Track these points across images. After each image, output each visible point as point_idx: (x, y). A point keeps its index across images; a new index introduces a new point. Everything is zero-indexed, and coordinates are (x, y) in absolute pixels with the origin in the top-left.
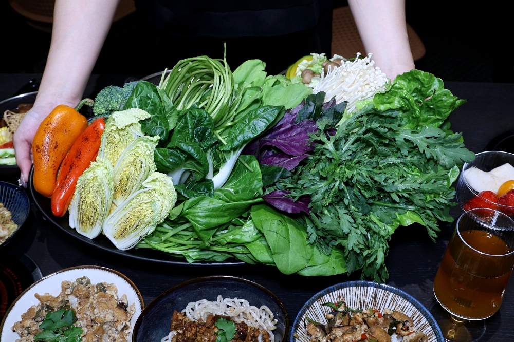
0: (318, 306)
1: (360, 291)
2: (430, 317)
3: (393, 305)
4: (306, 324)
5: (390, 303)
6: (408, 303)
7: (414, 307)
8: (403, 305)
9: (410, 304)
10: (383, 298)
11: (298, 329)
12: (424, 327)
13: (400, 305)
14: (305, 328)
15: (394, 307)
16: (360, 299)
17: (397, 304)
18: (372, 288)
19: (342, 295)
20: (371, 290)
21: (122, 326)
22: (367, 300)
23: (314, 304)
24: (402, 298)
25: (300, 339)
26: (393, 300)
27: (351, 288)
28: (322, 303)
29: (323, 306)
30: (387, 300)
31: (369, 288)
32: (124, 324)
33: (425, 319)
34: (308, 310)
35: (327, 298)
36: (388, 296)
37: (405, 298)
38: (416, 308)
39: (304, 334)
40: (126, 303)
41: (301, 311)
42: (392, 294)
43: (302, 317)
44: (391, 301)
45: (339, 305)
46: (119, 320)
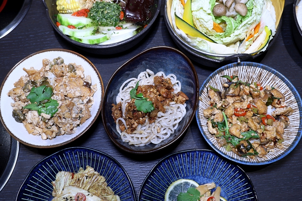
0: (218, 78)
1: (250, 69)
2: (298, 97)
3: (272, 82)
4: (209, 89)
5: (270, 81)
6: (284, 83)
7: (288, 87)
8: (279, 84)
9: (285, 85)
10: (266, 77)
11: (202, 94)
12: (291, 102)
13: (277, 84)
14: (207, 92)
15: (272, 84)
16: (249, 75)
17: (275, 83)
18: (260, 69)
19: (237, 71)
20: (258, 70)
21: (87, 100)
22: (254, 76)
23: (216, 76)
24: (280, 79)
25: (203, 101)
26: (273, 79)
27: (244, 67)
28: (221, 76)
29: (222, 78)
30: (268, 78)
31: (257, 68)
32: (88, 98)
33: (294, 98)
34: (211, 80)
35: (226, 72)
36: (270, 76)
37: (282, 79)
38: (289, 88)
39: (206, 97)
40: (90, 82)
41: (206, 81)
42: (273, 75)
43: (206, 85)
44: (271, 80)
45: (233, 78)
46: (85, 95)
